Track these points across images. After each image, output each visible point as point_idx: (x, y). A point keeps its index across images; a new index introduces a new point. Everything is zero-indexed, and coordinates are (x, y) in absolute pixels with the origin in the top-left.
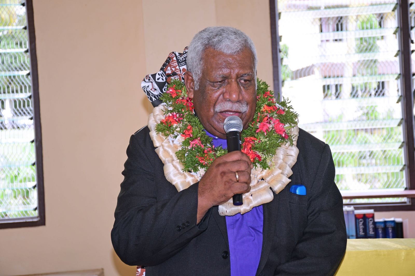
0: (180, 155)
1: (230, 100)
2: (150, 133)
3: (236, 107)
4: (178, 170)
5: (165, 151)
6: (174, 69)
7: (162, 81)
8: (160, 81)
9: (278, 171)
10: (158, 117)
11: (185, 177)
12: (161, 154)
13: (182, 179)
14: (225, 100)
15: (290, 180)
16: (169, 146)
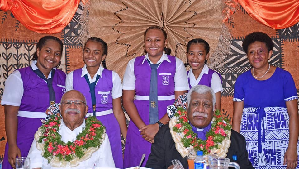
0: (183, 140)
1: (199, 112)
2: (170, 131)
3: (202, 115)
4: (181, 146)
5: (176, 138)
6: (180, 103)
7: (174, 109)
8: (173, 109)
9: (222, 151)
10: (174, 123)
11: (184, 149)
12: (175, 140)
13: (183, 150)
14: (197, 111)
15: (227, 155)
16: (178, 137)
